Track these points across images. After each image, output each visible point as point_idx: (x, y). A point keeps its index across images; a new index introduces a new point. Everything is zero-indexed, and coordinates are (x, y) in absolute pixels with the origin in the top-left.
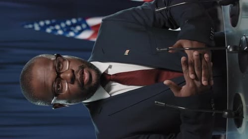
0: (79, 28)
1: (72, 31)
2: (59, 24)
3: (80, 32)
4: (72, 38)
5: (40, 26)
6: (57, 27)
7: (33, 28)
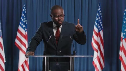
0: (99, 27)
1: (98, 24)
2: (101, 19)
3: (97, 27)
4: (94, 24)
5: (99, 11)
6: (99, 18)
7: (99, 8)
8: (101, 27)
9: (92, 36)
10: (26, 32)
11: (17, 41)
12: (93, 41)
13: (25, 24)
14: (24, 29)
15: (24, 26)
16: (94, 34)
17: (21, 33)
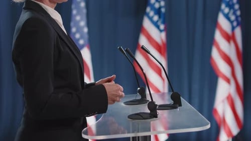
0: (233, 18)
8: (237, 17)
9: (212, 42)
10: (163, 35)
11: (140, 58)
12: (215, 54)
13: (158, 12)
14: (158, 27)
15: (156, 18)
16: (218, 37)
17: (150, 38)
